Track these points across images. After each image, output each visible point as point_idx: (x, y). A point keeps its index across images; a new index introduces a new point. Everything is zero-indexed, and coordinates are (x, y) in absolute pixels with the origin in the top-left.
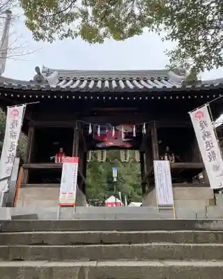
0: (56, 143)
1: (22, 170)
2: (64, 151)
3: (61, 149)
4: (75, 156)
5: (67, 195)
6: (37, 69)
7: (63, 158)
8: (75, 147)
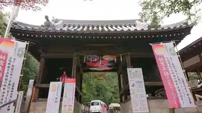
0: (61, 68)
1: (34, 88)
2: (66, 73)
3: (65, 73)
4: (73, 78)
5: (67, 107)
6: (47, 17)
7: (66, 78)
8: (74, 72)
